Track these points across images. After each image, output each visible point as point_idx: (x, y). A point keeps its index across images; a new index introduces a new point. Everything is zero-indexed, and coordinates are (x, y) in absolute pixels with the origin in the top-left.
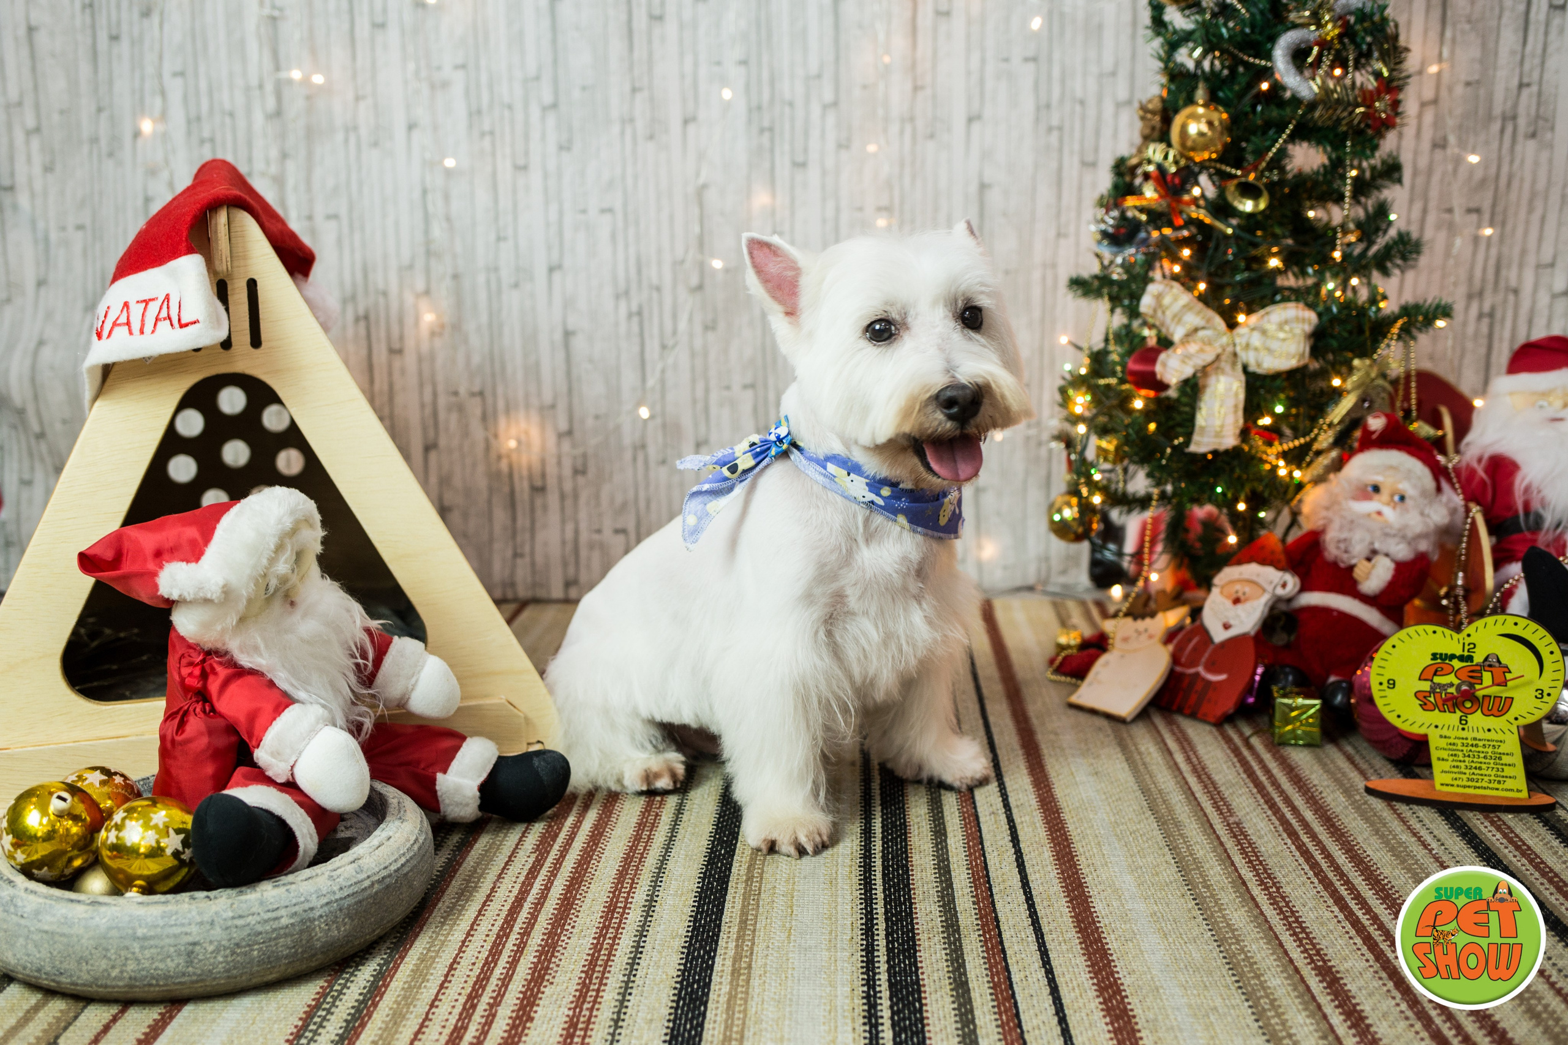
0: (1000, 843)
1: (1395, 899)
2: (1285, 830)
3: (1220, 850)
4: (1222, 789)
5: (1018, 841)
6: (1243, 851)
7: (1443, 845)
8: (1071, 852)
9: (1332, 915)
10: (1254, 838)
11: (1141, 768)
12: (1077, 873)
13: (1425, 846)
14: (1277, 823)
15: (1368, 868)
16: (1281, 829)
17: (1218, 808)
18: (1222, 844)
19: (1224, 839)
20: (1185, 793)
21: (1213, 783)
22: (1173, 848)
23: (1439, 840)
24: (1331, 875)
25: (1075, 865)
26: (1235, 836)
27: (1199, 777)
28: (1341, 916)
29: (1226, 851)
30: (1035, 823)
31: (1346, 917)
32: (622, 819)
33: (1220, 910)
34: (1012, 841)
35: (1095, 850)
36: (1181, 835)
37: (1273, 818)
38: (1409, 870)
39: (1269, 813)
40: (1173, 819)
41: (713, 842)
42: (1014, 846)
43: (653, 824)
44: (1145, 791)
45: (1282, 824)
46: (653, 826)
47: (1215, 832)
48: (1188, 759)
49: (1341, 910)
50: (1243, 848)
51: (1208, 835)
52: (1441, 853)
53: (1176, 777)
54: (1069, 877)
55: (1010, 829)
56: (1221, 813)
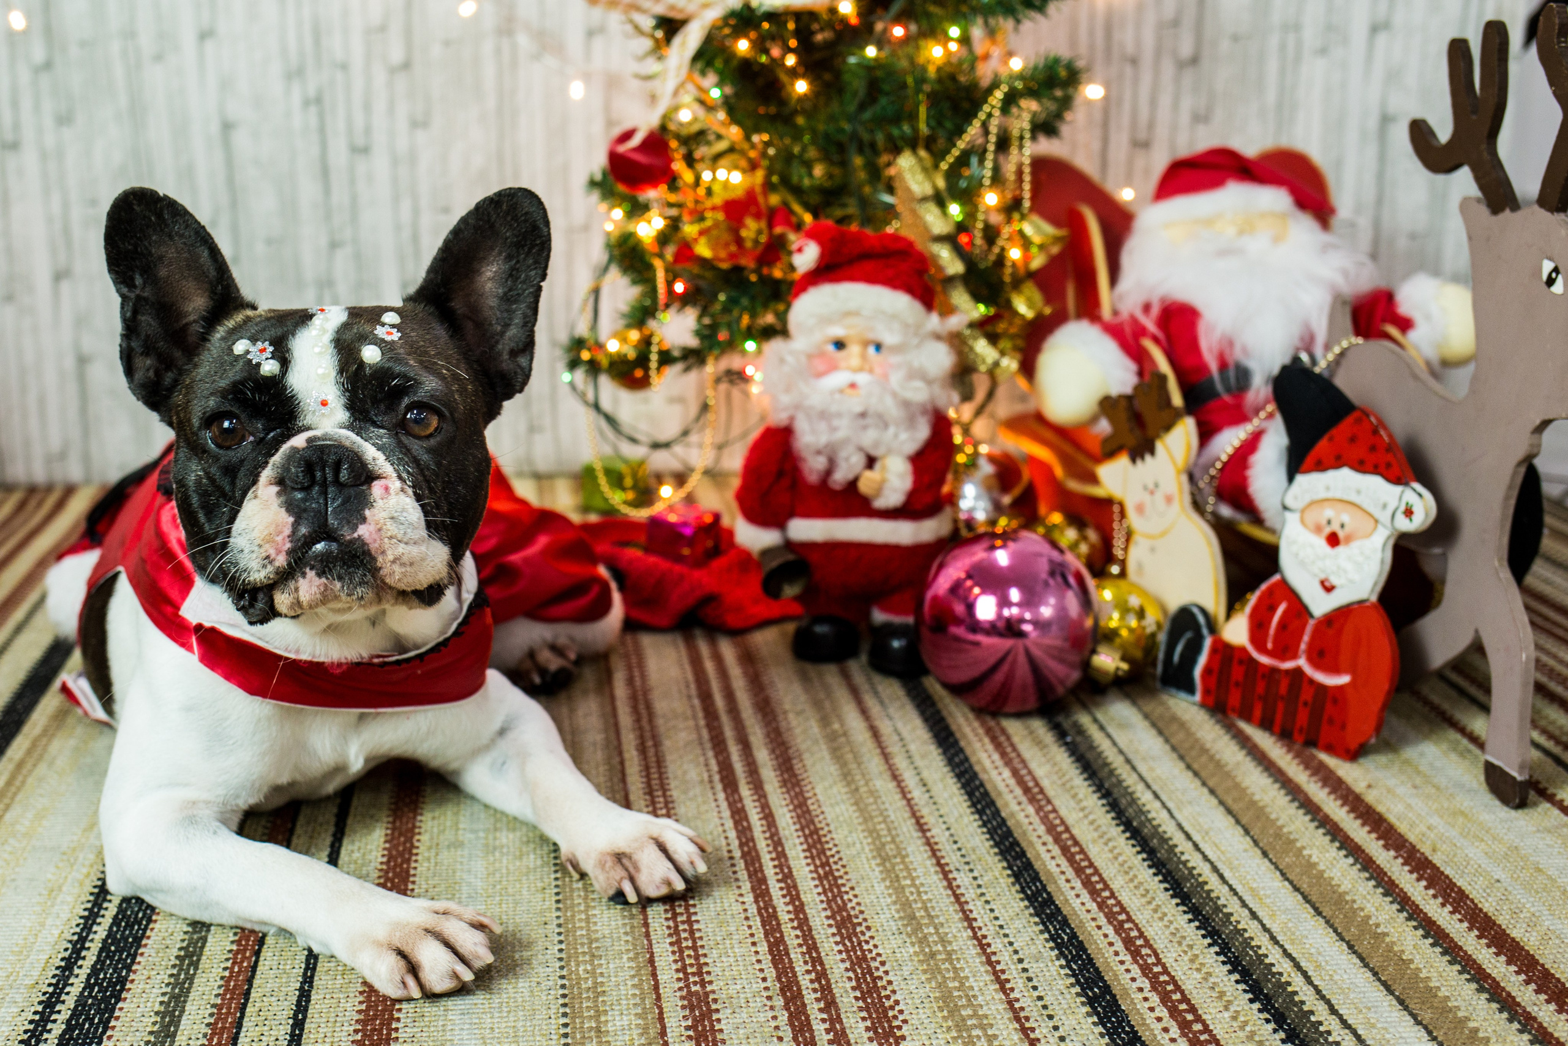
1: (835, 879)
7: (928, 791)
9: (741, 908)
12: (408, 861)
13: (904, 793)
15: (816, 831)
23: (925, 785)
24: (762, 844)
25: (413, 846)
28: (753, 909)
31: (759, 910)
33: (586, 911)
38: (873, 832)
49: (756, 901)
52: (922, 803)
54: (396, 866)
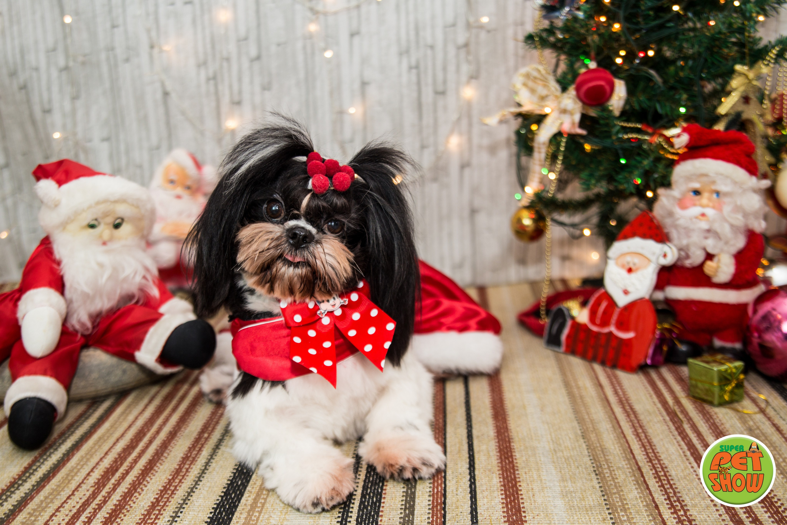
0: (460, 470)
2: (692, 454)
3: (637, 474)
4: (642, 417)
5: (474, 468)
6: (657, 476)
8: (515, 478)
10: (666, 462)
11: (579, 401)
14: (685, 448)
16: (688, 453)
17: (637, 435)
18: (639, 469)
19: (640, 464)
20: (611, 421)
21: (635, 413)
22: (598, 472)
26: (651, 461)
27: (624, 408)
29: (643, 476)
30: (488, 452)
32: (172, 454)
34: (470, 469)
35: (535, 476)
36: (606, 461)
37: (682, 443)
39: (679, 438)
40: (601, 446)
41: (235, 474)
42: (470, 474)
43: (194, 459)
44: (580, 421)
45: (689, 450)
46: (194, 460)
47: (634, 457)
48: (616, 392)
50: (657, 472)
51: (628, 459)
53: (605, 407)
55: (469, 458)
56: (640, 440)
